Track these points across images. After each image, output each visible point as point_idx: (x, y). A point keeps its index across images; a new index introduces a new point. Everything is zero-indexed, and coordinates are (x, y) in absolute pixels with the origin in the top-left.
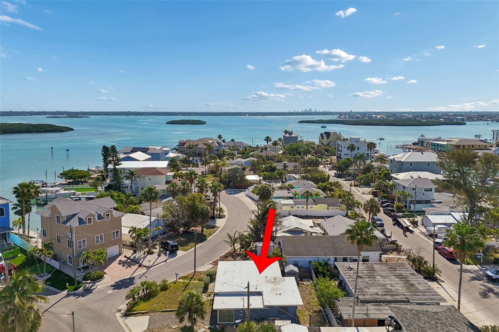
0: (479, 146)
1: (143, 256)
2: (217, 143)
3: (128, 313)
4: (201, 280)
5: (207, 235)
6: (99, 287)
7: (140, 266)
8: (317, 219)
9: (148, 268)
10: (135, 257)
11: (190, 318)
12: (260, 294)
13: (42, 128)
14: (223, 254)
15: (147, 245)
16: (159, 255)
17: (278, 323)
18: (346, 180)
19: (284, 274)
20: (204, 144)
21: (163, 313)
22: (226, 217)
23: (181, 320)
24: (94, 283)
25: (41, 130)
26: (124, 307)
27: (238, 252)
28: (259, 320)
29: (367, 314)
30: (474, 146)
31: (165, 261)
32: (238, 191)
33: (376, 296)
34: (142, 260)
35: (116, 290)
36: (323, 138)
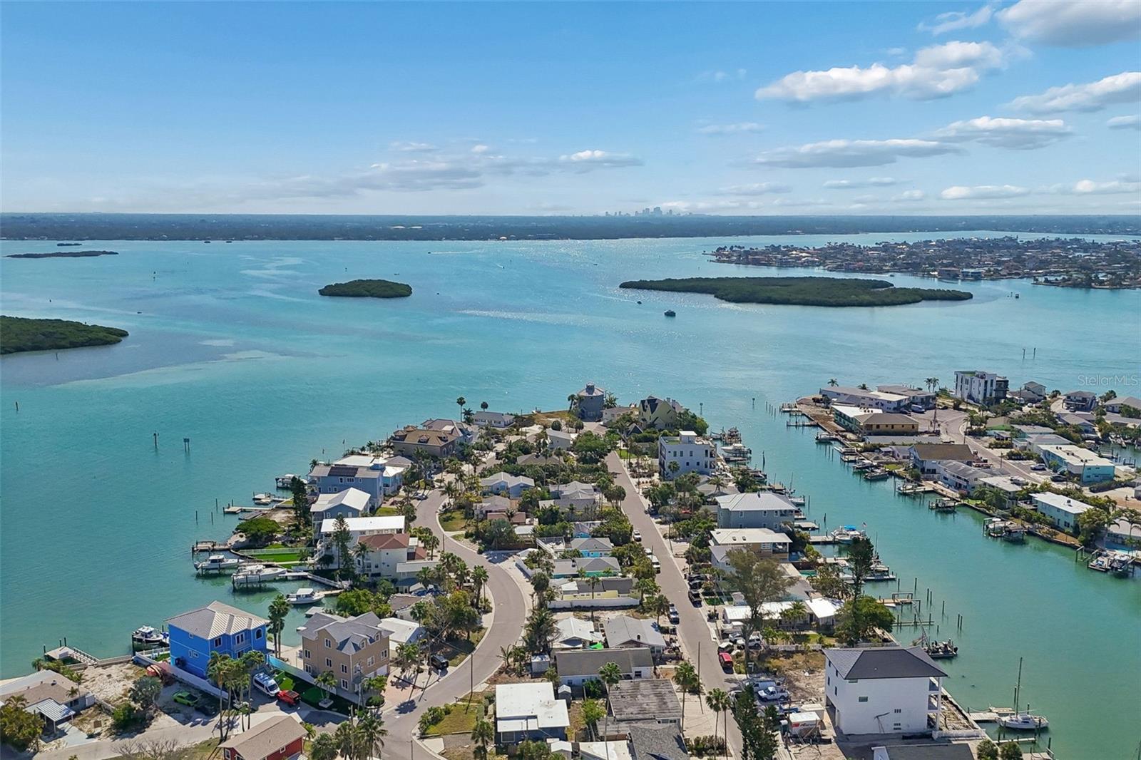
0: (903, 426)
1: (413, 675)
2: (460, 429)
3: (424, 736)
4: (479, 702)
5: (475, 642)
6: (384, 712)
7: (414, 687)
8: (604, 612)
9: (423, 689)
10: (405, 676)
11: (483, 740)
12: (535, 717)
13: (64, 339)
14: (497, 669)
15: (414, 661)
16: (430, 674)
17: (549, 741)
18: (661, 523)
19: (557, 696)
20: (439, 437)
21: (453, 736)
22: (493, 611)
23: (476, 742)
24: (378, 709)
25: (63, 343)
26: (418, 732)
27: (512, 667)
28: (535, 740)
29: (618, 731)
30: (895, 426)
31: (438, 681)
32: (504, 554)
33: (630, 715)
34: (414, 680)
35: (402, 715)
36: (645, 410)
